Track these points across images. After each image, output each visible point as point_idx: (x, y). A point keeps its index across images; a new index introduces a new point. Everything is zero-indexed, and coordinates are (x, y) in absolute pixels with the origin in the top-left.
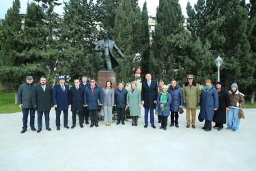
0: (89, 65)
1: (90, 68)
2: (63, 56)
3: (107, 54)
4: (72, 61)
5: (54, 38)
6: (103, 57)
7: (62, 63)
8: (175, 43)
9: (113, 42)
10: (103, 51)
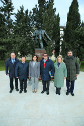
0: (29, 47)
1: (30, 49)
2: (15, 42)
3: (41, 38)
4: (20, 44)
5: (11, 33)
6: (38, 40)
7: (15, 45)
8: (79, 33)
9: (44, 31)
10: (38, 36)
